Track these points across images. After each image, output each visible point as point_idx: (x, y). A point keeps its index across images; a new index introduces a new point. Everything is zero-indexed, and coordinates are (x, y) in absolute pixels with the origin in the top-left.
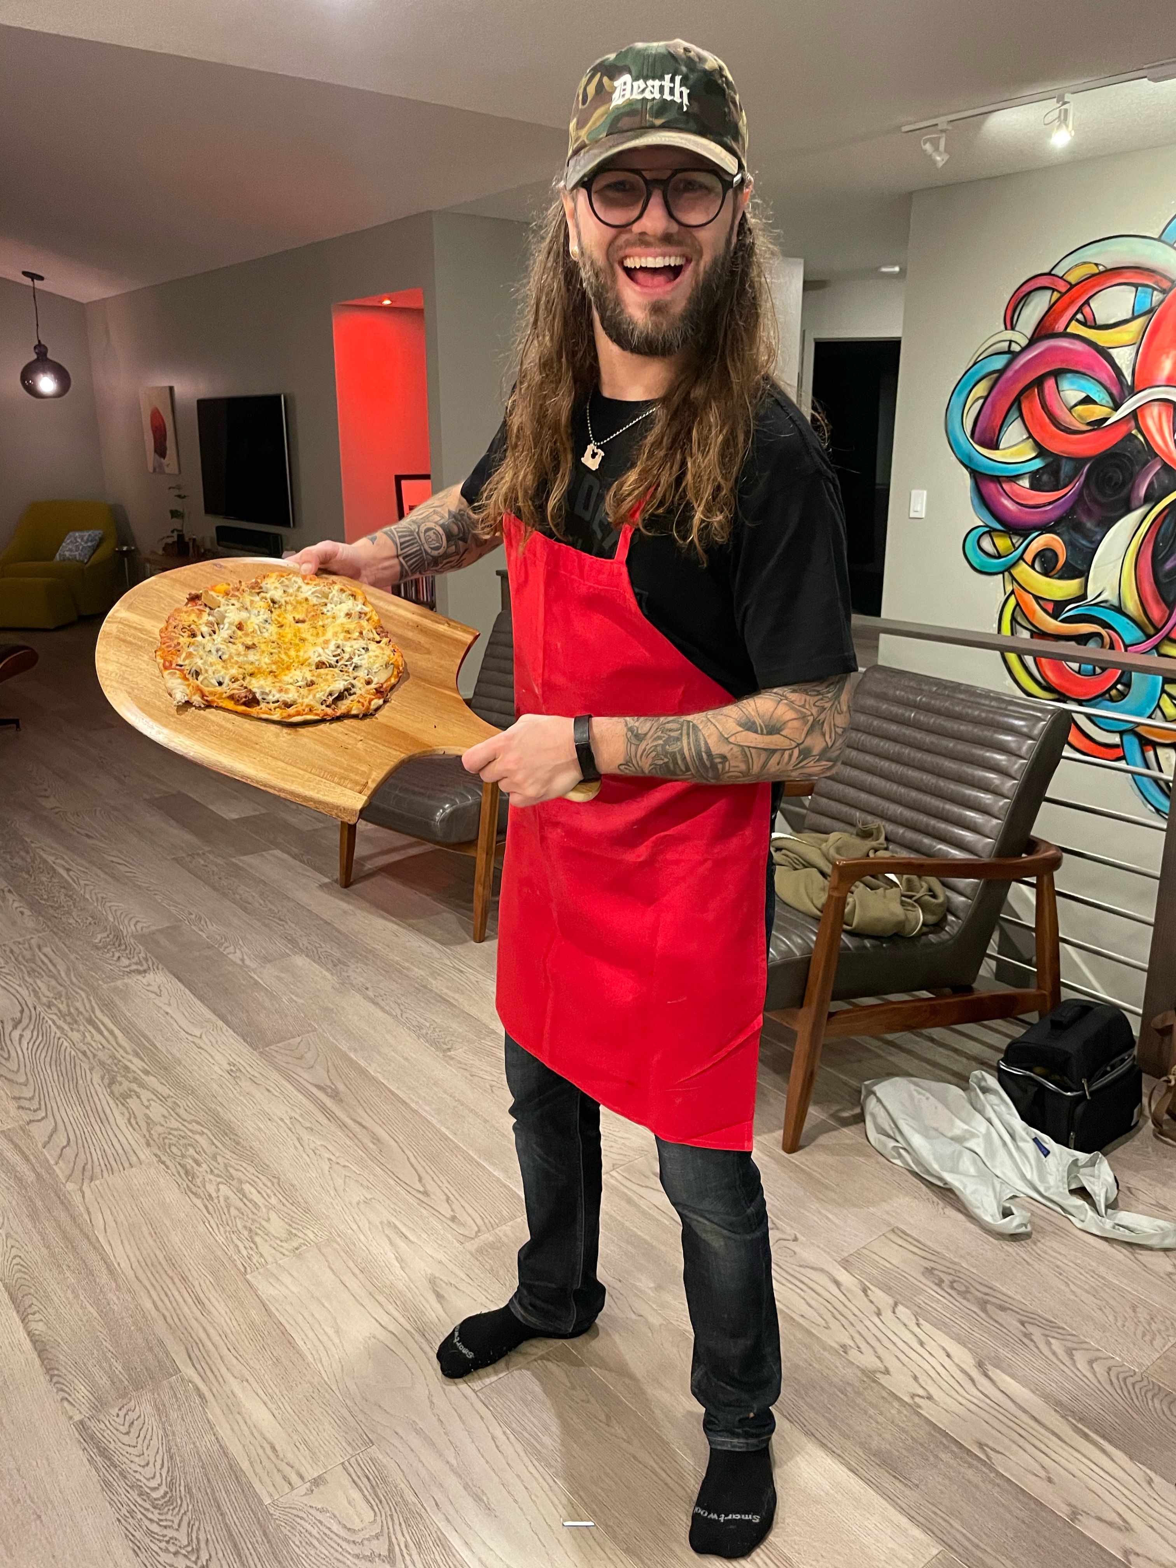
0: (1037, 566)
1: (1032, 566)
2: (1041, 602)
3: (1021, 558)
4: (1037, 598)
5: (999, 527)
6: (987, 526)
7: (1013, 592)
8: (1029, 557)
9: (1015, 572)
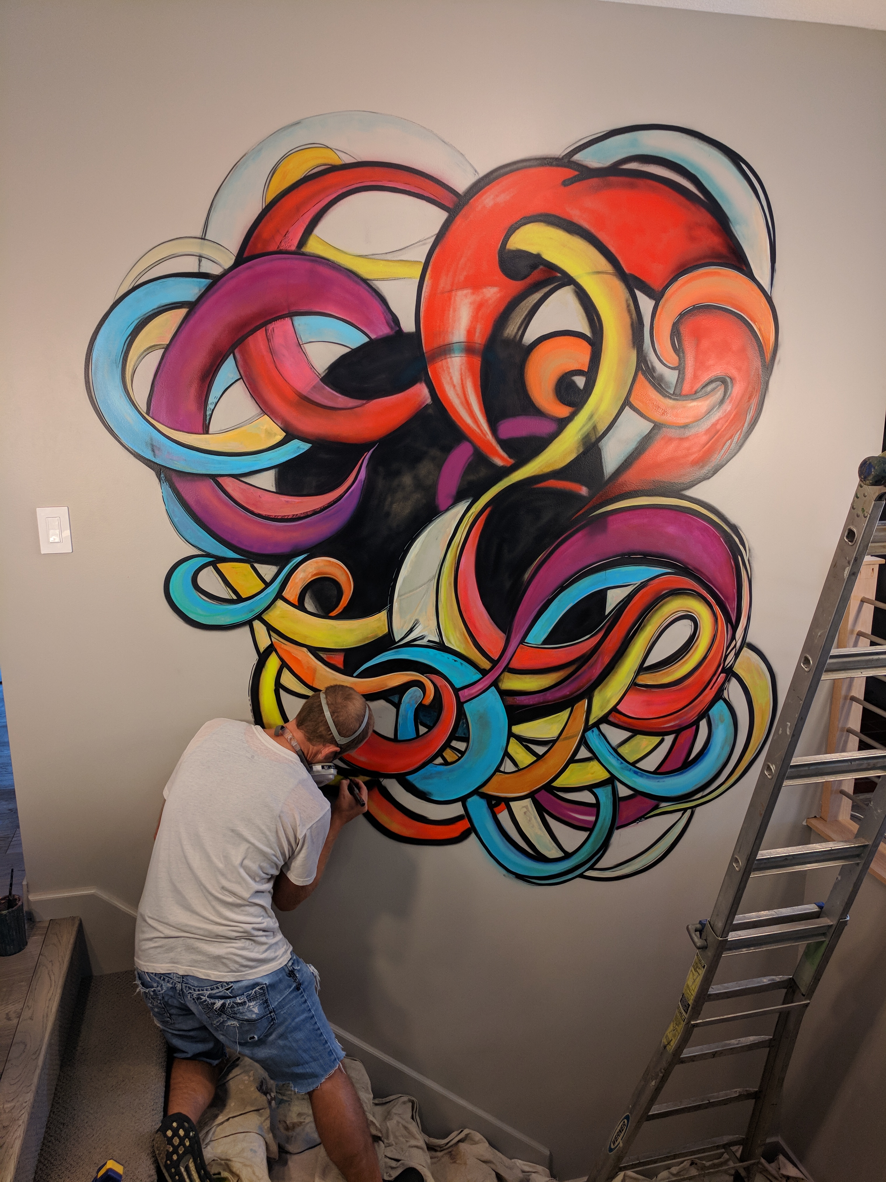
0: (309, 605)
1: (300, 606)
2: (323, 655)
3: (279, 596)
4: (315, 651)
5: (231, 554)
6: (208, 555)
7: (271, 649)
8: (292, 592)
9: (271, 617)
